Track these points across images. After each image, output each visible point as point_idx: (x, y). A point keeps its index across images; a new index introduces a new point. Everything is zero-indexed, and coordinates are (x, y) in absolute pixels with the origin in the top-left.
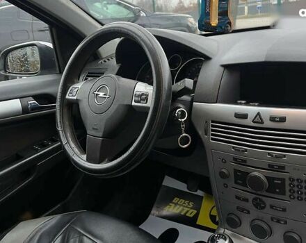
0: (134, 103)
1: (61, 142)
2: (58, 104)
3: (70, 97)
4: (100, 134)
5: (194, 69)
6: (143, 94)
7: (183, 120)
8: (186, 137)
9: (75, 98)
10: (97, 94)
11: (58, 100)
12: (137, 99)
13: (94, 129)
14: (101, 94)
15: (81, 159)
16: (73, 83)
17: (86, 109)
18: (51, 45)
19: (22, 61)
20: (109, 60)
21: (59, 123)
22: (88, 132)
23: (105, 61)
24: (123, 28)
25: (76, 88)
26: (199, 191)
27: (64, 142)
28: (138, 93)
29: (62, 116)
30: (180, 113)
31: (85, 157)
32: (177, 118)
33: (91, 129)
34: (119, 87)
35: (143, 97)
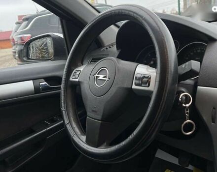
0: (134, 87)
1: (64, 122)
2: (62, 86)
3: (74, 80)
4: (99, 117)
5: (192, 54)
6: (144, 77)
7: (187, 105)
8: (189, 123)
9: (77, 80)
10: (97, 77)
11: (63, 82)
12: (137, 82)
13: (93, 111)
14: (101, 77)
15: (81, 140)
16: (77, 66)
17: (86, 91)
18: (62, 36)
19: (40, 49)
20: (110, 47)
21: (63, 104)
22: (88, 114)
23: (107, 49)
24: (124, 10)
25: (78, 71)
26: (190, 165)
27: (67, 122)
28: (139, 76)
29: (66, 96)
30: (184, 98)
31: (84, 138)
32: (181, 103)
33: (91, 111)
34: (118, 70)
35: (144, 80)
